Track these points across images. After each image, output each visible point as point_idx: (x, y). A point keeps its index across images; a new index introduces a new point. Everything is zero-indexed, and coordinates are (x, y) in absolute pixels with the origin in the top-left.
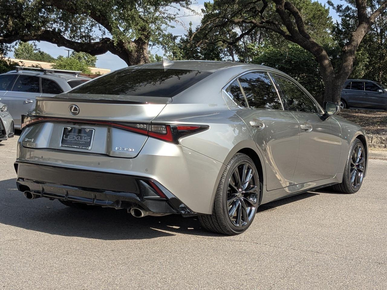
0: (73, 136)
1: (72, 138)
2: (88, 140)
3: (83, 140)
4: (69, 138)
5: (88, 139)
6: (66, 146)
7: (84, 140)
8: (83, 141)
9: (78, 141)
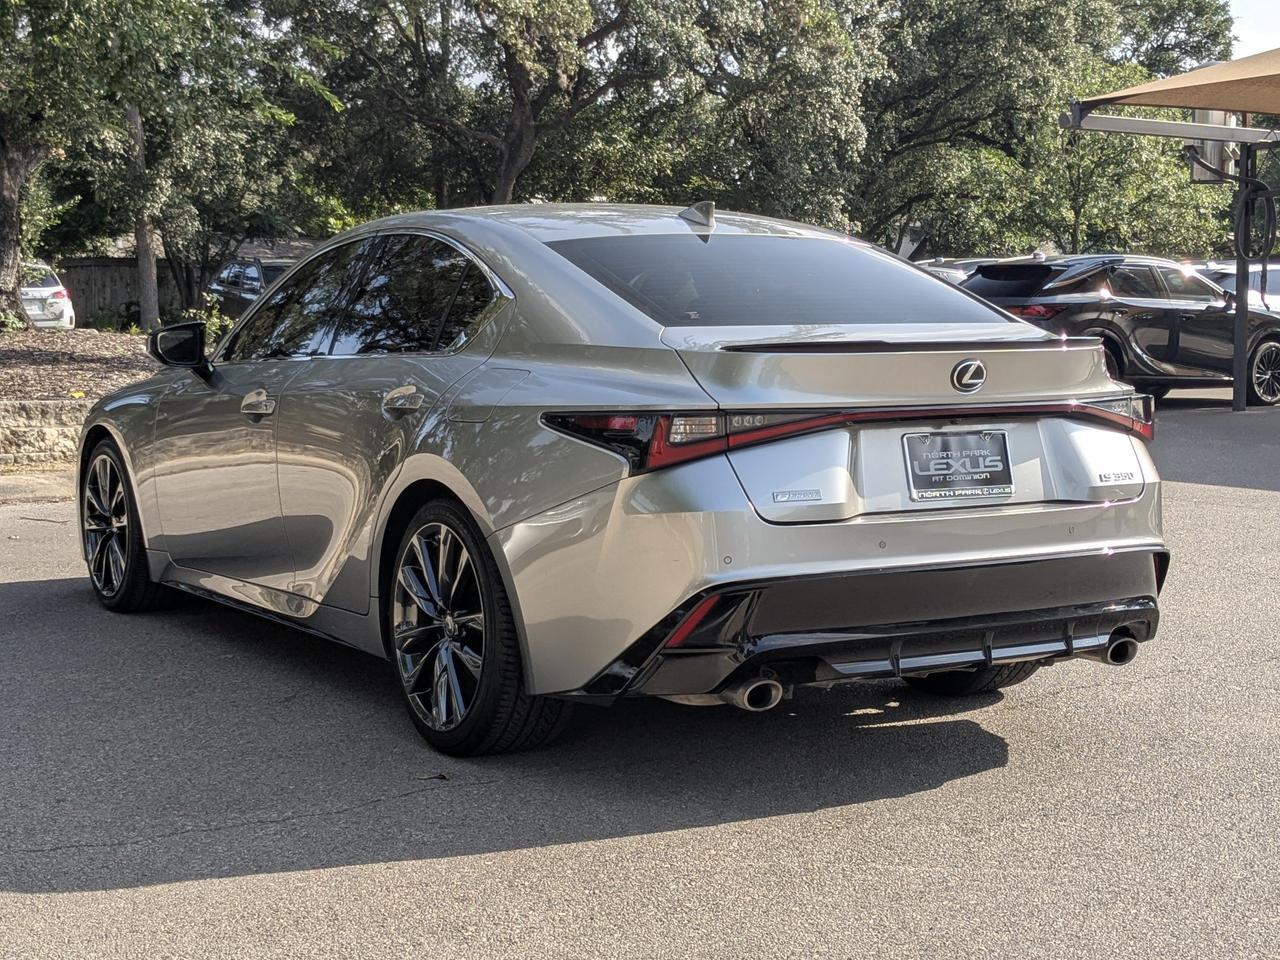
0: (945, 461)
1: (945, 466)
2: (997, 466)
3: (982, 469)
4: (936, 470)
5: (995, 463)
6: (936, 497)
7: (986, 467)
8: (983, 473)
9: (966, 474)
